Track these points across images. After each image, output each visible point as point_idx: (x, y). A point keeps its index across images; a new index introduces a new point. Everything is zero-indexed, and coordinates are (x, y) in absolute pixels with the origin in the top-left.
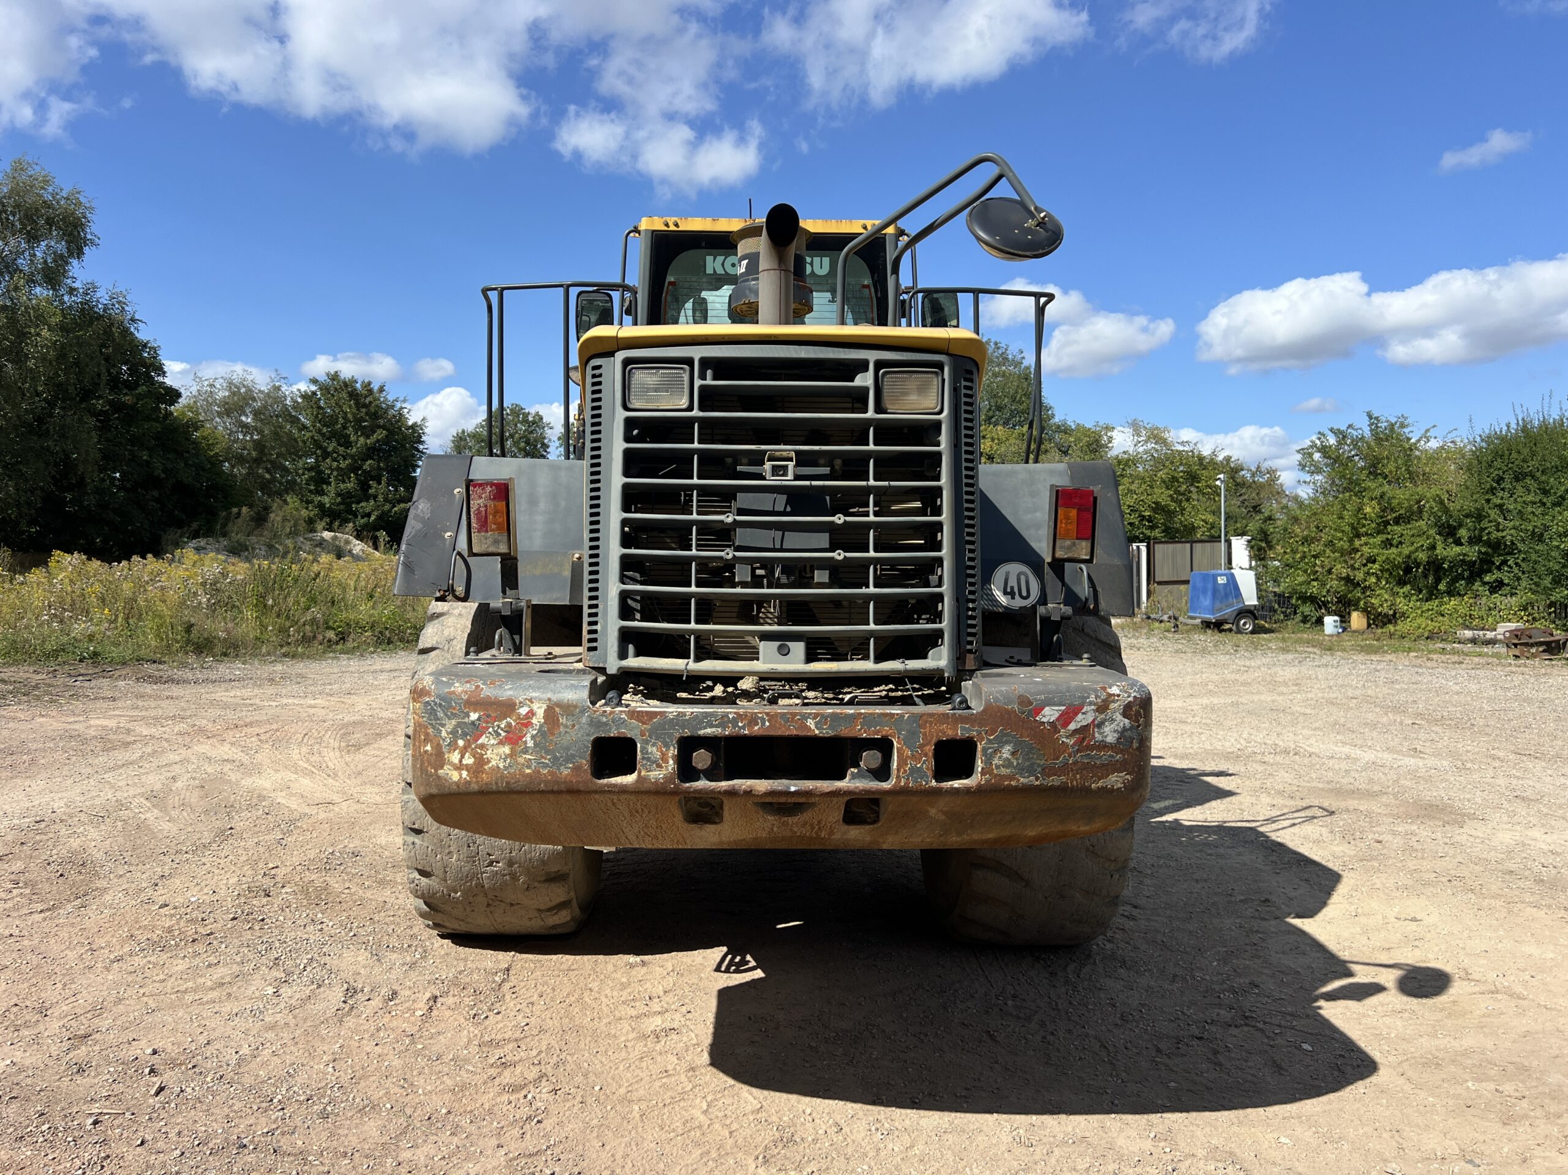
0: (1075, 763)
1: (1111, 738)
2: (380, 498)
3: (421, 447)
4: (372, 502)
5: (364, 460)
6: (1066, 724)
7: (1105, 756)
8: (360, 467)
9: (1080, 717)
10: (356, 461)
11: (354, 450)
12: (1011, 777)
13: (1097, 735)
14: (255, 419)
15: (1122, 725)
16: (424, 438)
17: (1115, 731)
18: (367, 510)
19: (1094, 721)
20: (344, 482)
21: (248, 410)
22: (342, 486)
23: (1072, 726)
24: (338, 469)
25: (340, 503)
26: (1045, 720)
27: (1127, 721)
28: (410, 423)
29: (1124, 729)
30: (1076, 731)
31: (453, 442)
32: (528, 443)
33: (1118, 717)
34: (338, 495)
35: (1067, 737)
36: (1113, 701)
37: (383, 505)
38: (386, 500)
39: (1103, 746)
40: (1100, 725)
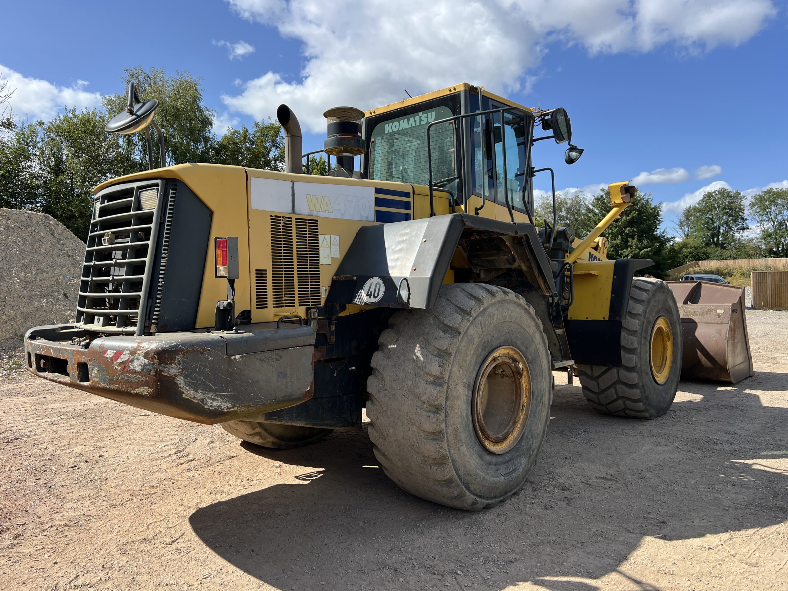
0: (122, 379)
1: (138, 369)
2: (634, 247)
3: (659, 218)
4: (629, 249)
5: (626, 228)
6: (117, 359)
7: (136, 377)
8: (624, 232)
9: (122, 356)
10: (622, 229)
11: (620, 223)
12: (99, 383)
13: (131, 366)
14: (567, 213)
15: (143, 362)
16: (660, 213)
17: (140, 365)
18: (627, 253)
19: (129, 359)
20: (615, 240)
21: (563, 209)
22: (614, 242)
23: (119, 361)
24: (612, 233)
25: (613, 251)
26: (108, 356)
27: (146, 361)
28: (653, 206)
29: (145, 365)
30: (121, 363)
31: (684, 213)
32: (731, 209)
33: (142, 358)
34: (612, 246)
35: (118, 366)
36: (139, 350)
37: (635, 251)
38: (637, 247)
39: (134, 372)
40: (132, 361)
